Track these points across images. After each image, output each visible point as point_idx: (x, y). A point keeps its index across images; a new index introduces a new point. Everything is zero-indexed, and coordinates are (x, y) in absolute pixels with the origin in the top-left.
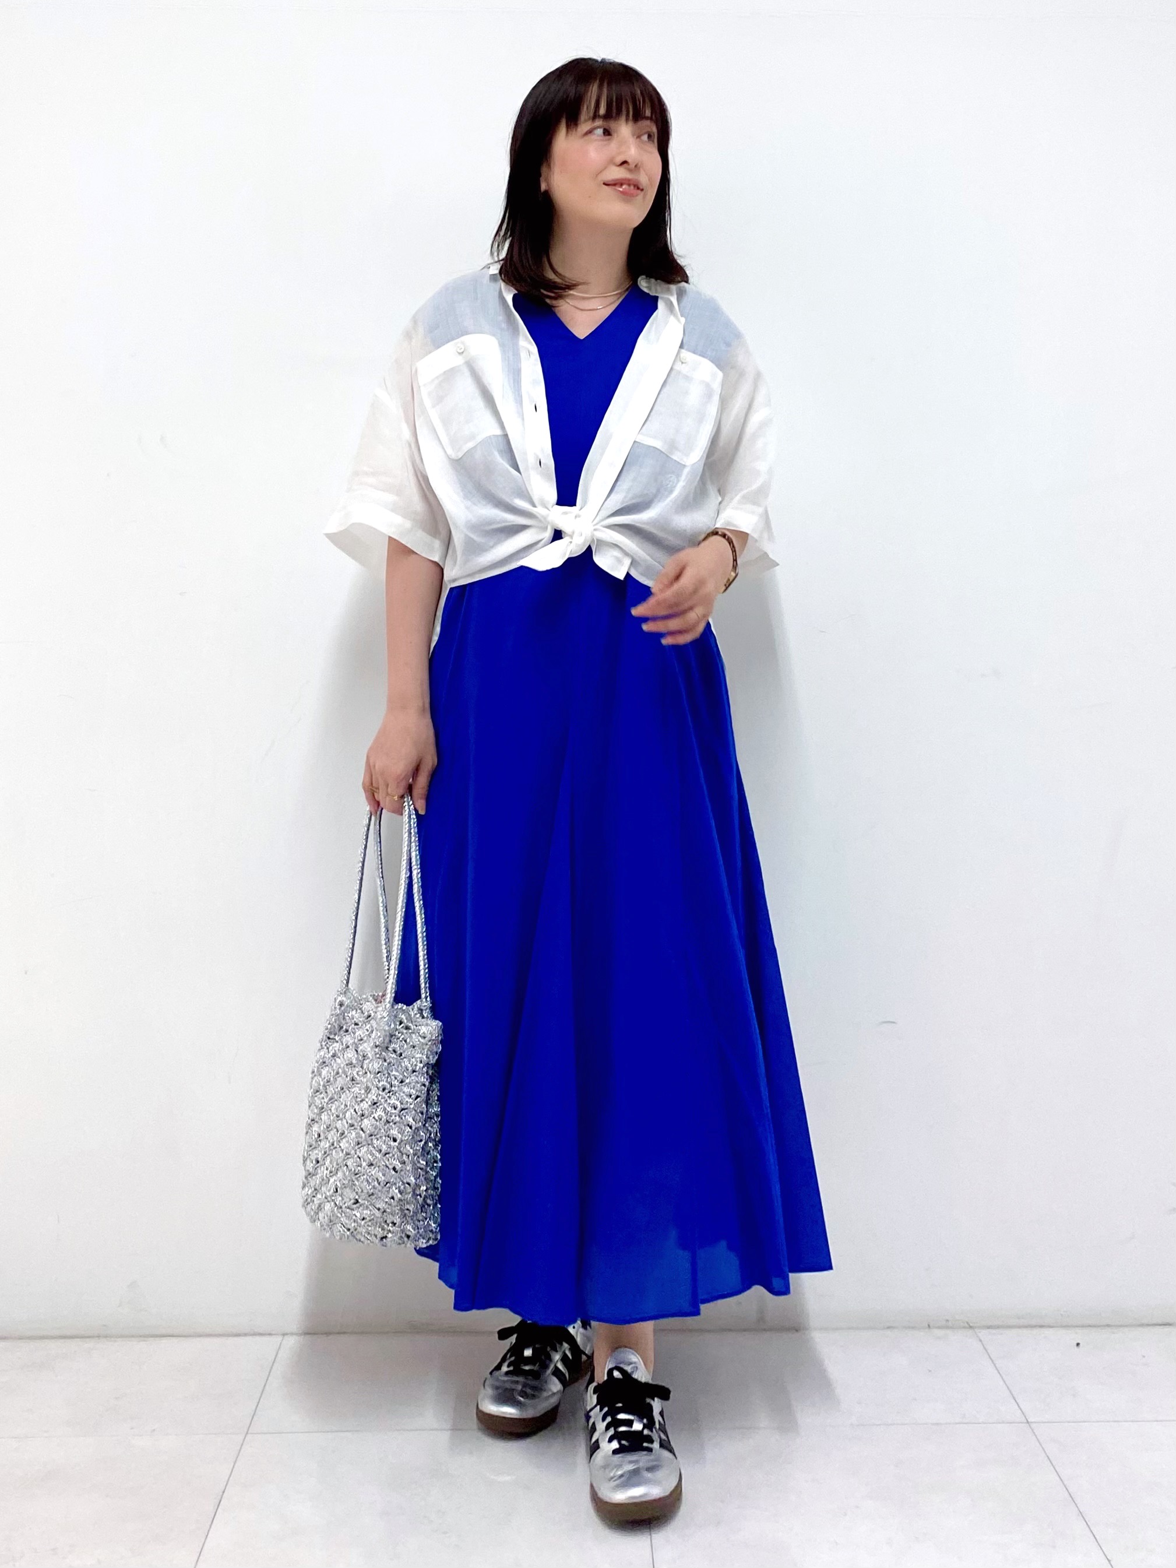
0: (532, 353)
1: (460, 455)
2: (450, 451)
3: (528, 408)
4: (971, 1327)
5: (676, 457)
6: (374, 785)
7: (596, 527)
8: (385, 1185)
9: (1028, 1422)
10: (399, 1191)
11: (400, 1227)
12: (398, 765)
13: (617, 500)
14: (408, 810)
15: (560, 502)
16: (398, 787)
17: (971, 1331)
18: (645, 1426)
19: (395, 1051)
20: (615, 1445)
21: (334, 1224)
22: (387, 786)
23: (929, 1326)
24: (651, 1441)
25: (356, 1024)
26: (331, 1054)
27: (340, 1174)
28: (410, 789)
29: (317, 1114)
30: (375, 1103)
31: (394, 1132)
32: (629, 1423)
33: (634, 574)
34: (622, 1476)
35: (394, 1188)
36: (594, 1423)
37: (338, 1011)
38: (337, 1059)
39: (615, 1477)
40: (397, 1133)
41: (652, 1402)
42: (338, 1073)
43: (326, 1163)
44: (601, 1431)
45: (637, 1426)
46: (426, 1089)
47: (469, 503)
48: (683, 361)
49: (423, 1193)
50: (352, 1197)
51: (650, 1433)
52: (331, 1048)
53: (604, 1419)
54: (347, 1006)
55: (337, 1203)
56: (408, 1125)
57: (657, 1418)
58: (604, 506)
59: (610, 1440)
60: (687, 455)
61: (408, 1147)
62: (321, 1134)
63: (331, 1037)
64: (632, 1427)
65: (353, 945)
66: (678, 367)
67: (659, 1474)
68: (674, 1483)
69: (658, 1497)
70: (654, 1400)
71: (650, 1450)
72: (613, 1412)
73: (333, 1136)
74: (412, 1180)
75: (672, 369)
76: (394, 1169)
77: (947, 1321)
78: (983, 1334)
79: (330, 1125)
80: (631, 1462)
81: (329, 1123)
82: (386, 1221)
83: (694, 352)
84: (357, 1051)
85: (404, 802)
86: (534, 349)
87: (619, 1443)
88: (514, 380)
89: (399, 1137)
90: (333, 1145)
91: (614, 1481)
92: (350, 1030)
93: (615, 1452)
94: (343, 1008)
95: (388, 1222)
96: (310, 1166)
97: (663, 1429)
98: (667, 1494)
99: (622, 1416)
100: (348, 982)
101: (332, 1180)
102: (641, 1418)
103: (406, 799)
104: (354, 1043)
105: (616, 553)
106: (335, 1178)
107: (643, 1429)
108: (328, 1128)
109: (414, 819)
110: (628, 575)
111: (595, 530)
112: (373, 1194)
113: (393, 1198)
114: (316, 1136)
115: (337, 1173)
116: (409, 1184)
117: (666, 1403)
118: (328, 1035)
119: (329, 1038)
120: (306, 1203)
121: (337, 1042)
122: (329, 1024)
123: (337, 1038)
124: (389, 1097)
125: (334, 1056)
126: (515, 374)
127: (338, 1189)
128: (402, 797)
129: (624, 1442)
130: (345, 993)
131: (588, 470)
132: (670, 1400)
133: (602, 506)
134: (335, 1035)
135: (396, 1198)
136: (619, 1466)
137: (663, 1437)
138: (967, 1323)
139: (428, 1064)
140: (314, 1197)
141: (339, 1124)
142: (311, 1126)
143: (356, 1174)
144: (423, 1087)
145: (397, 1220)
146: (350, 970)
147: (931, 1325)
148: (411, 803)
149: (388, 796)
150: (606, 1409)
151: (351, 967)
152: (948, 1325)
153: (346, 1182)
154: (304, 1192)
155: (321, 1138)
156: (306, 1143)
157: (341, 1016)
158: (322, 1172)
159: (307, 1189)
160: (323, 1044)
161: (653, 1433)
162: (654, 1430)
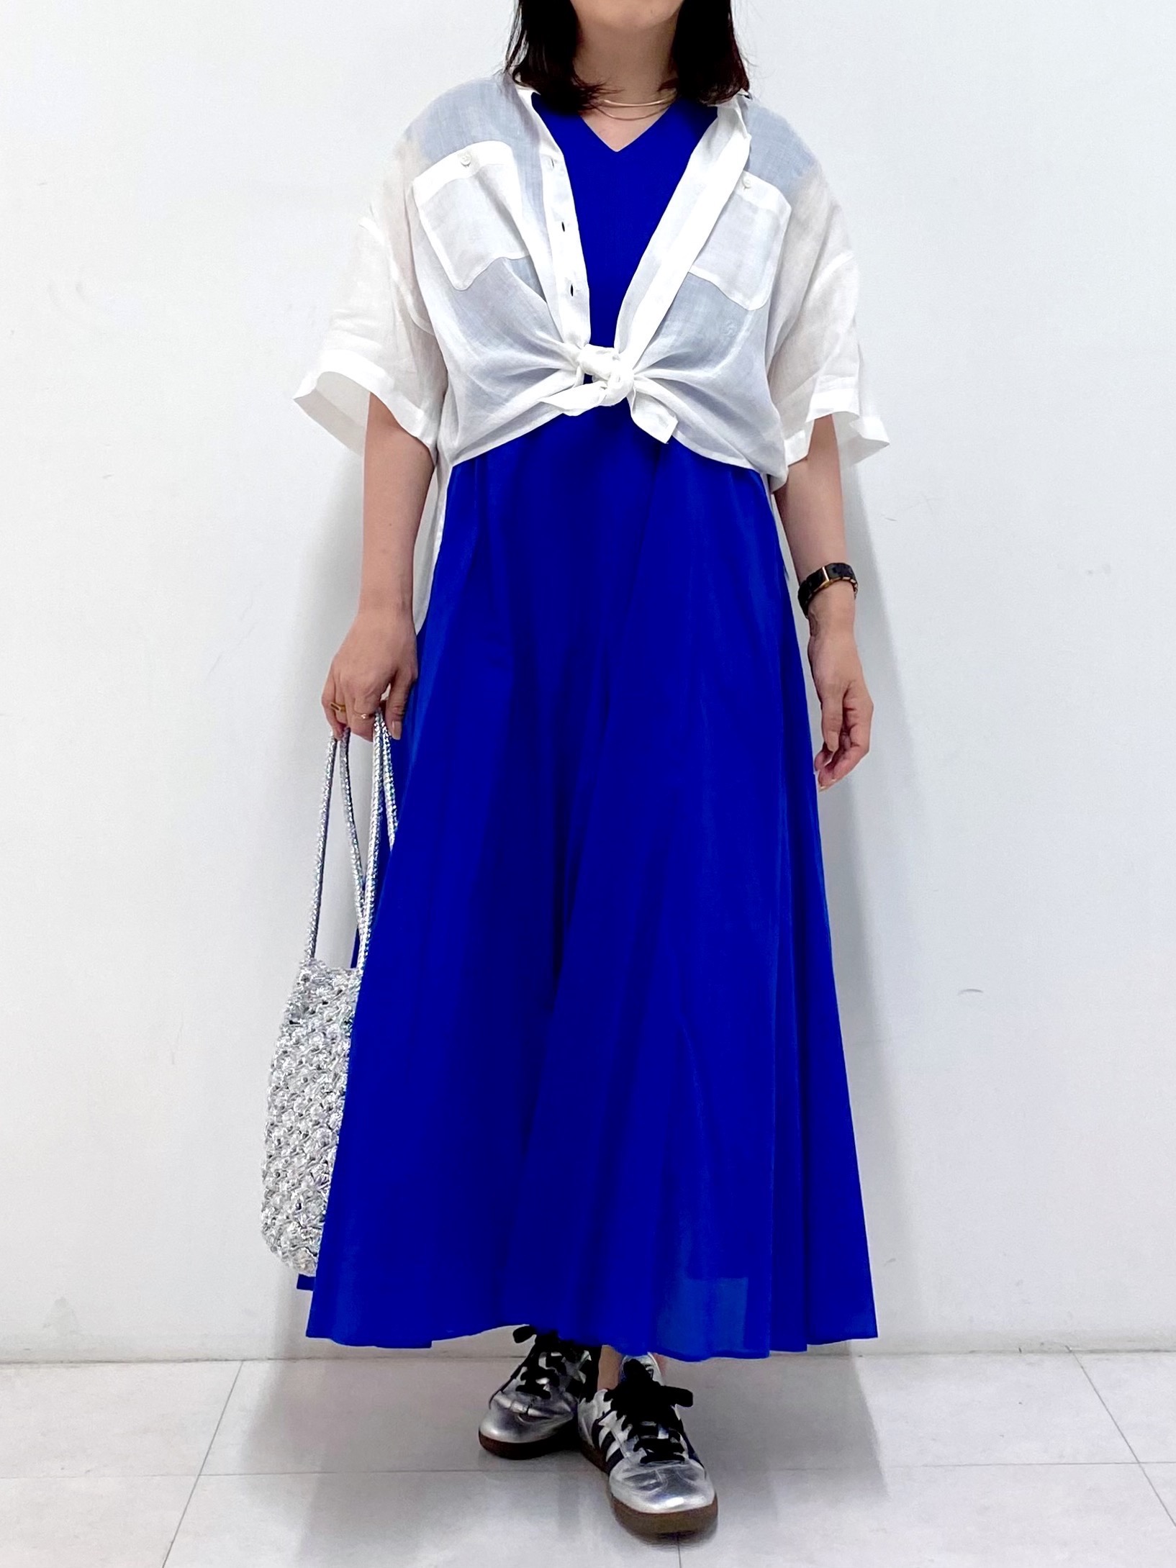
0: (556, 161)
1: (468, 284)
2: (456, 281)
3: (554, 227)
4: (1071, 1351)
5: (737, 298)
6: (337, 701)
7: (636, 376)
9: (1139, 1463)
12: (368, 674)
13: (665, 345)
14: (379, 732)
15: (594, 341)
16: (366, 702)
17: (1071, 1356)
18: (671, 1434)
20: (642, 1453)
21: (298, 1248)
22: (354, 700)
23: (1020, 1350)
24: (681, 1450)
25: (325, 1003)
26: (294, 1040)
27: (303, 1184)
28: (383, 706)
29: (277, 1116)
32: (653, 1432)
33: (680, 438)
36: (610, 1433)
37: (302, 988)
38: (301, 1047)
41: (676, 1409)
42: (301, 1062)
43: (288, 1174)
44: (621, 1441)
45: (662, 1436)
47: (476, 344)
48: (747, 186)
51: (676, 1441)
52: (294, 1034)
54: (313, 982)
55: (302, 1223)
58: (647, 350)
59: (636, 1449)
60: (749, 297)
62: (282, 1139)
63: (294, 1020)
64: (657, 1436)
65: (319, 905)
66: (740, 191)
68: (710, 1494)
70: (677, 1406)
71: (679, 1459)
72: (633, 1421)
73: (295, 1139)
75: (733, 193)
77: (1042, 1344)
78: (1086, 1359)
79: (292, 1127)
80: (663, 1471)
81: (291, 1125)
83: (759, 177)
84: (325, 1034)
85: (375, 722)
86: (559, 156)
87: (647, 1452)
88: (534, 195)
90: (295, 1150)
92: (317, 1011)
93: (643, 1461)
94: (307, 984)
96: (270, 1180)
98: (708, 1505)
99: (643, 1424)
100: (313, 953)
101: (294, 1194)
102: (665, 1425)
103: (377, 719)
104: (321, 1025)
105: (662, 411)
106: (297, 1191)
107: (670, 1437)
108: (289, 1131)
109: (387, 743)
110: (672, 439)
111: (635, 379)
114: (277, 1143)
115: (300, 1184)
118: (291, 1019)
119: (291, 1022)
120: (267, 1227)
121: (301, 1027)
122: (291, 1004)
123: (301, 1021)
125: (298, 1042)
126: (535, 188)
127: (302, 1205)
128: (372, 716)
129: (651, 1451)
130: (310, 965)
131: (629, 304)
133: (645, 350)
134: (299, 1018)
136: (653, 1475)
138: (1067, 1347)
140: (274, 1218)
141: (302, 1126)
142: (271, 1132)
143: (323, 1184)
146: (315, 936)
147: (1022, 1350)
148: (383, 724)
149: (356, 714)
150: (625, 1418)
151: (317, 933)
152: (1043, 1349)
153: (310, 1194)
154: (264, 1214)
155: (282, 1144)
156: (266, 1153)
157: (306, 994)
158: (284, 1187)
159: (267, 1210)
160: (285, 1030)
161: (679, 1439)
162: (682, 1438)
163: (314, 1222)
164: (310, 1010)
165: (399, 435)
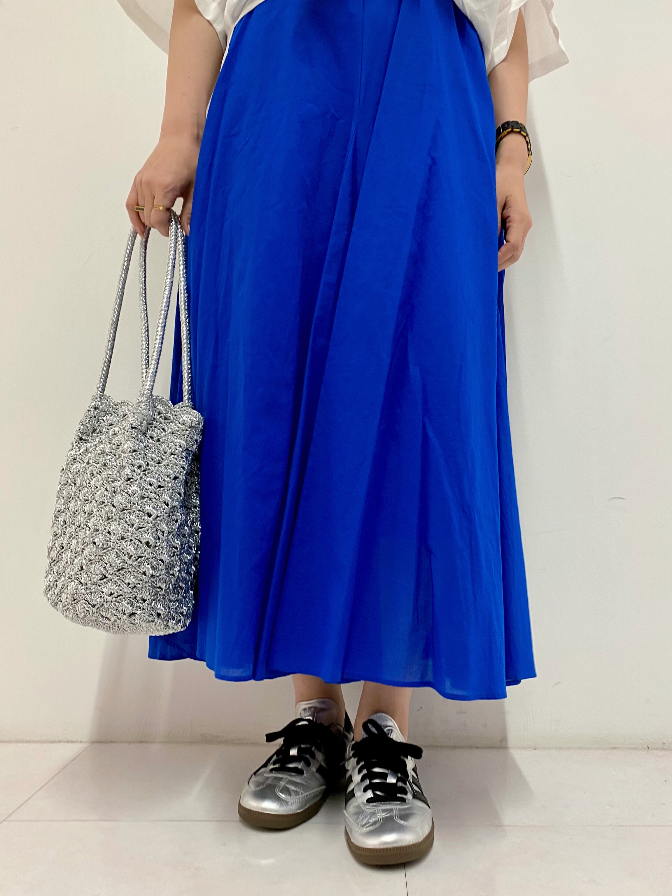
6: (139, 204)
8: (137, 560)
10: (152, 567)
11: (151, 604)
18: (398, 780)
19: (152, 438)
20: (370, 794)
22: (154, 198)
24: (406, 793)
26: (83, 451)
29: (64, 505)
30: (129, 479)
31: (149, 508)
32: (384, 776)
34: (375, 823)
35: (146, 564)
36: (351, 776)
37: (92, 414)
38: (89, 454)
39: (369, 823)
40: (152, 509)
41: (406, 760)
42: (89, 464)
43: (72, 546)
44: (356, 782)
45: (391, 780)
46: (185, 472)
49: (176, 573)
50: (98, 572)
51: (403, 785)
52: (82, 447)
53: (360, 772)
54: (102, 410)
55: (82, 581)
56: (165, 503)
57: (411, 773)
59: (365, 790)
61: (163, 525)
62: (68, 520)
63: (83, 438)
64: (386, 780)
67: (412, 822)
68: (427, 830)
69: (411, 843)
70: (407, 758)
71: (403, 800)
72: (368, 766)
73: (80, 519)
74: (165, 557)
76: (147, 543)
80: (384, 811)
82: (135, 598)
87: (374, 794)
89: (154, 513)
91: (366, 827)
93: (369, 801)
94: (97, 412)
95: (138, 598)
96: (54, 553)
97: (416, 782)
98: (420, 840)
99: (376, 770)
100: (103, 390)
101: (76, 561)
102: (395, 772)
107: (397, 781)
108: (75, 513)
112: (123, 568)
113: (144, 573)
114: (62, 523)
116: (162, 561)
117: (418, 760)
119: (81, 439)
120: (49, 588)
123: (90, 437)
124: (145, 475)
125: (85, 452)
127: (84, 568)
128: (169, 210)
129: (378, 793)
130: (100, 398)
132: (422, 758)
134: (88, 435)
135: (147, 573)
136: (373, 814)
137: (416, 788)
139: (187, 449)
140: (56, 581)
141: (87, 506)
142: (58, 517)
144: (182, 470)
145: (148, 598)
149: (154, 208)
150: (362, 763)
151: (107, 377)
153: (93, 557)
154: (47, 579)
155: (68, 524)
156: (52, 533)
157: (95, 419)
158: (67, 556)
159: (50, 576)
160: (75, 444)
161: (406, 784)
162: (407, 783)
163: (95, 580)
164: (97, 431)
165: (197, 17)
